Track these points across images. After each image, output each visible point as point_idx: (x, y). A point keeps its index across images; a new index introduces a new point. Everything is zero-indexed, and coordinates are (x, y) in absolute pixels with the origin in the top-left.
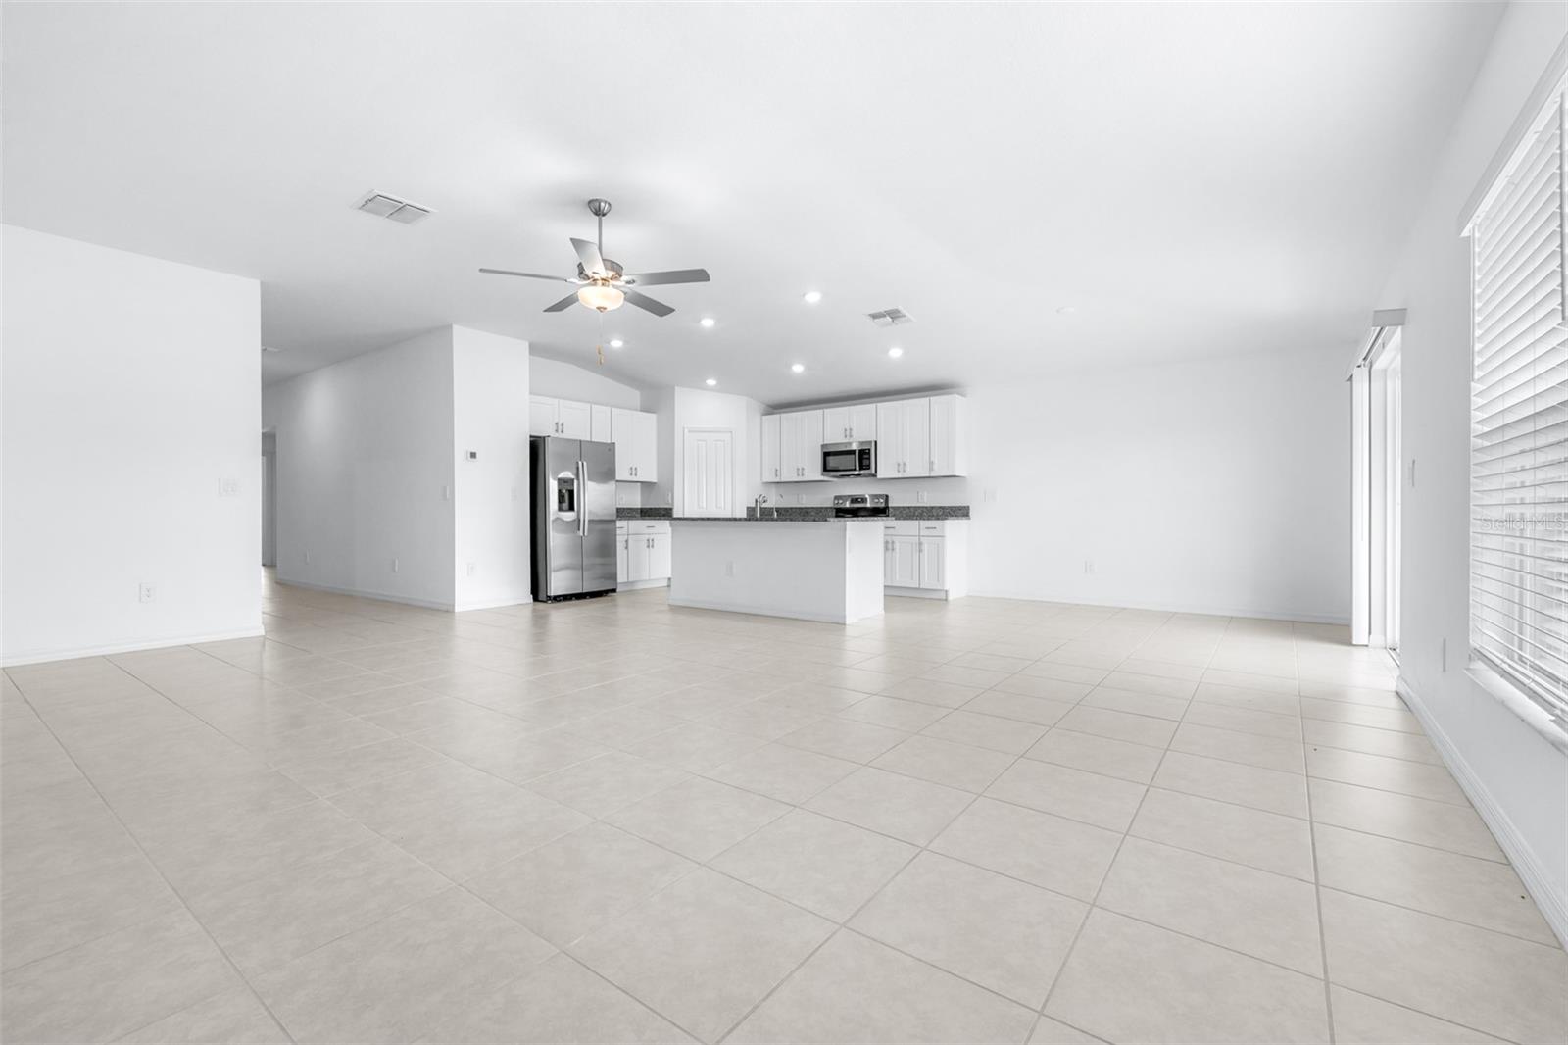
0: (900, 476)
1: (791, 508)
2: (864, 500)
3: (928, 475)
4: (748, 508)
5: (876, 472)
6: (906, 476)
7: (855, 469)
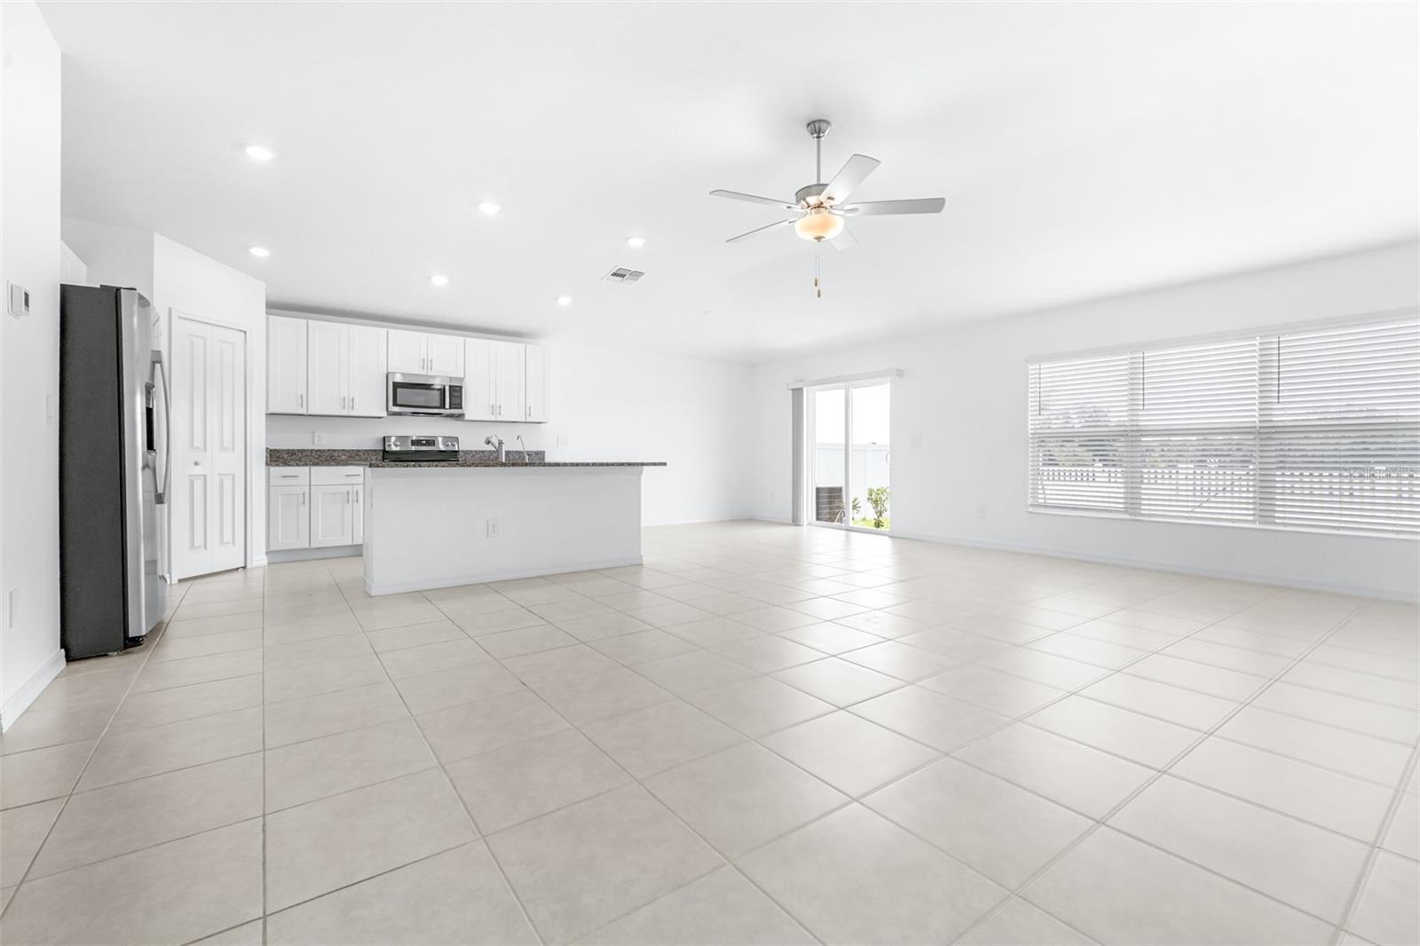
0: (493, 419)
1: (302, 451)
2: (431, 442)
3: (523, 420)
5: (465, 413)
6: (499, 419)
7: (443, 406)
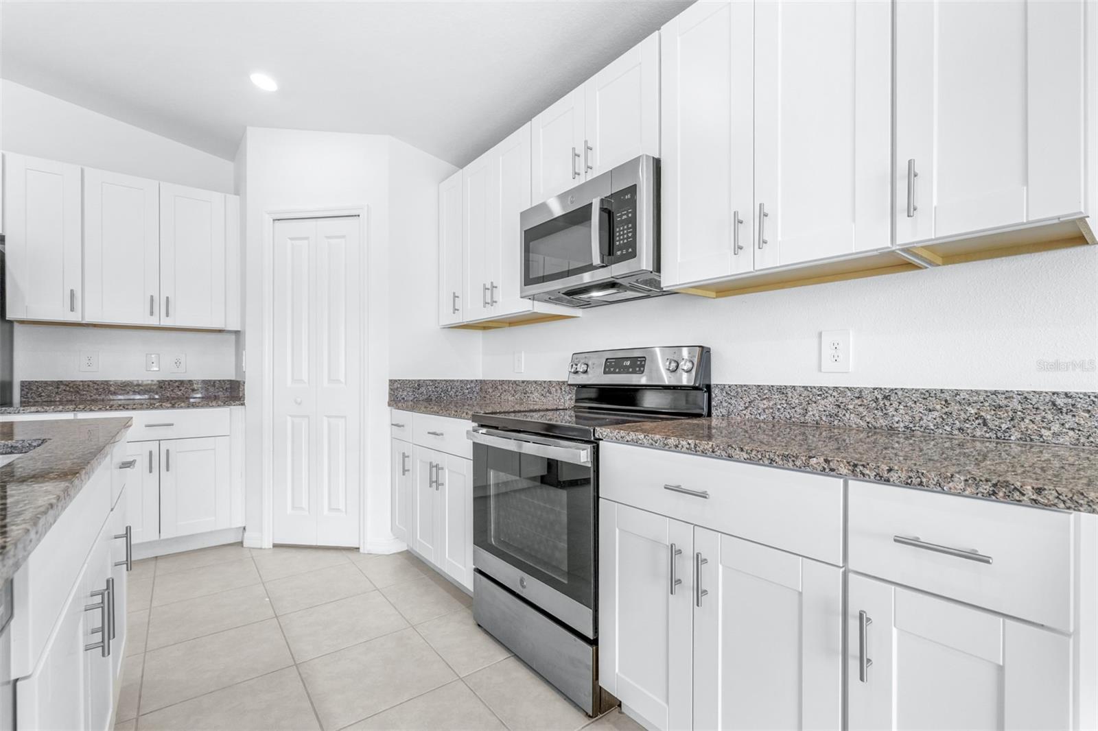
2: (638, 363)
4: (392, 382)
5: (658, 268)
7: (590, 268)
